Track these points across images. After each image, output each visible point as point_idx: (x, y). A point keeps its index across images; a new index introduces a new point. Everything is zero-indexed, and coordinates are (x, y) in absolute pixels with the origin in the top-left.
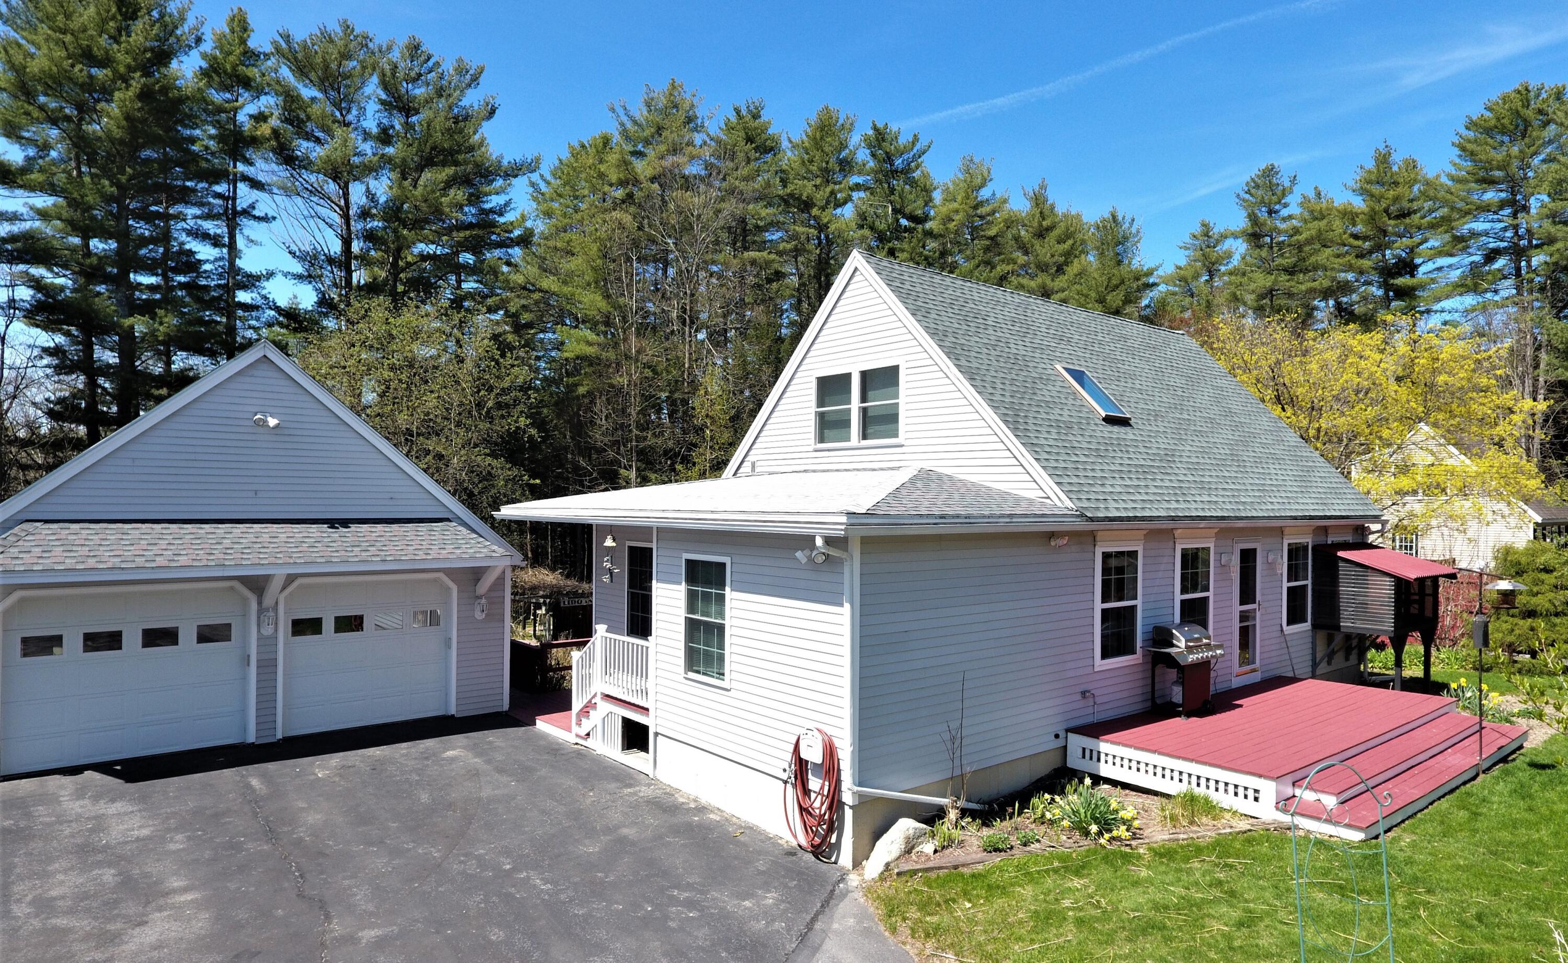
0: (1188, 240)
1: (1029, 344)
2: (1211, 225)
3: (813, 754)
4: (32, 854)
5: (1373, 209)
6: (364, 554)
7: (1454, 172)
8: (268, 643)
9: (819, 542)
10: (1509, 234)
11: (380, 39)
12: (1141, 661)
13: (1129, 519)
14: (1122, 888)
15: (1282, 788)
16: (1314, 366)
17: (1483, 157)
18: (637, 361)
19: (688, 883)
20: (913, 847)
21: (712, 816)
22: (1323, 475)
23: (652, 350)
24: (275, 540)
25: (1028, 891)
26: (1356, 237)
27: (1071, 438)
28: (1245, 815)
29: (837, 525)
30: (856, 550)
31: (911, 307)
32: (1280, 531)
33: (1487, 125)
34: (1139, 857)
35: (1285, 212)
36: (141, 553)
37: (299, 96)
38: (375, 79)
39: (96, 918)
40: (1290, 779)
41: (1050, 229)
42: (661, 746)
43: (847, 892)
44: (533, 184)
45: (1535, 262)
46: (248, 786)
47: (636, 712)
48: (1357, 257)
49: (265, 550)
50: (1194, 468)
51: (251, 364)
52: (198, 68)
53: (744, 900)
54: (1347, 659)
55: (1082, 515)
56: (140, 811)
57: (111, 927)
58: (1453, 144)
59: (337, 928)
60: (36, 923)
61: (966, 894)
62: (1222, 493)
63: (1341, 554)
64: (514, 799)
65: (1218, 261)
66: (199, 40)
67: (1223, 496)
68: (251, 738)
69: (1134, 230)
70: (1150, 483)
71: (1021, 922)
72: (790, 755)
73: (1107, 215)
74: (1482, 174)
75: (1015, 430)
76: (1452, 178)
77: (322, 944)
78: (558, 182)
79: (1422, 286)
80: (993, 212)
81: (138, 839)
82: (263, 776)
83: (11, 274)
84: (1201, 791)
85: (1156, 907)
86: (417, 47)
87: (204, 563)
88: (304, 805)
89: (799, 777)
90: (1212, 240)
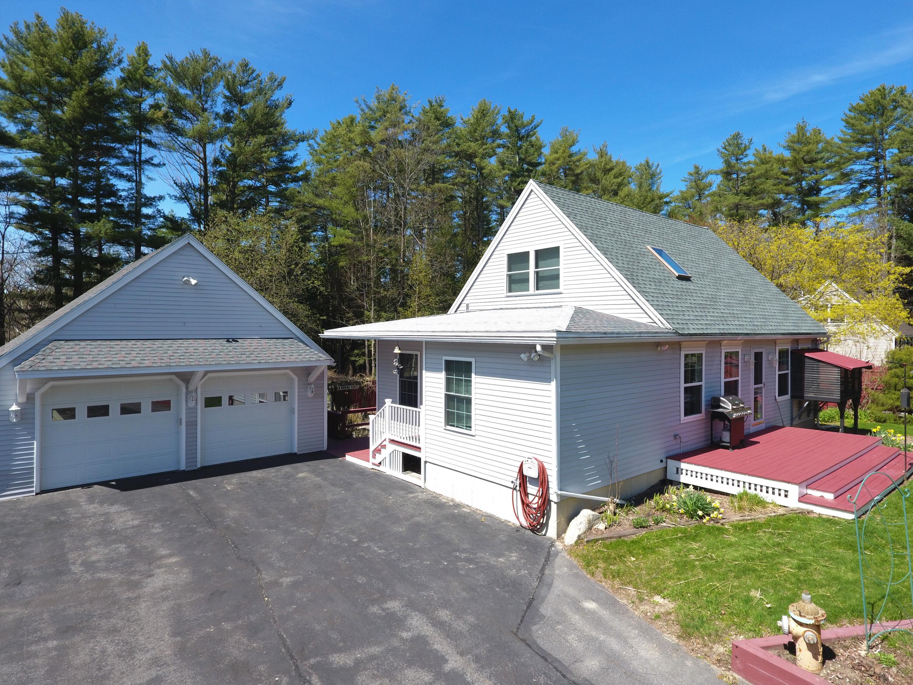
0: (687, 176)
1: (630, 234)
2: (700, 167)
3: (532, 472)
4: (73, 536)
5: (795, 158)
6: (248, 359)
7: (842, 136)
8: (192, 412)
9: (539, 348)
10: (874, 172)
11: (224, 60)
12: (704, 417)
13: (700, 334)
14: (723, 548)
15: (801, 489)
16: (773, 247)
17: (859, 128)
18: (374, 247)
19: (463, 549)
20: (592, 526)
21: (464, 509)
22: (793, 309)
23: (382, 241)
24: (197, 351)
25: (667, 551)
26: (785, 174)
27: (662, 288)
28: (780, 506)
29: (551, 338)
30: (558, 353)
31: (566, 212)
32: (774, 342)
33: (861, 109)
34: (727, 530)
35: (745, 160)
36: (123, 359)
37: (178, 93)
38: (222, 84)
39: (122, 573)
40: (805, 484)
41: (611, 169)
42: (429, 470)
43: (557, 553)
44: (310, 145)
45: (888, 188)
46: (189, 495)
47: (412, 449)
48: (786, 185)
49: (192, 357)
50: (728, 305)
51: (181, 248)
52: (119, 77)
53: (499, 558)
54: (808, 416)
55: (676, 332)
56: (129, 510)
57: (133, 578)
58: (842, 120)
59: (266, 577)
60: (88, 576)
61: (631, 553)
62: (744, 320)
63: (806, 354)
64: (347, 501)
65: (704, 189)
66: (120, 61)
67: (745, 321)
68: (183, 467)
69: (658, 171)
70: (708, 314)
71: (669, 568)
72: (517, 474)
73: (643, 162)
74: (859, 137)
75: (633, 283)
76: (841, 140)
77: (260, 586)
78: (325, 144)
79: (824, 202)
80: (579, 160)
81: (133, 527)
82: (195, 489)
83: (8, 198)
84: (752, 492)
85: (747, 559)
86: (246, 65)
87: (159, 364)
88: (225, 506)
89: (522, 485)
90: (700, 176)
